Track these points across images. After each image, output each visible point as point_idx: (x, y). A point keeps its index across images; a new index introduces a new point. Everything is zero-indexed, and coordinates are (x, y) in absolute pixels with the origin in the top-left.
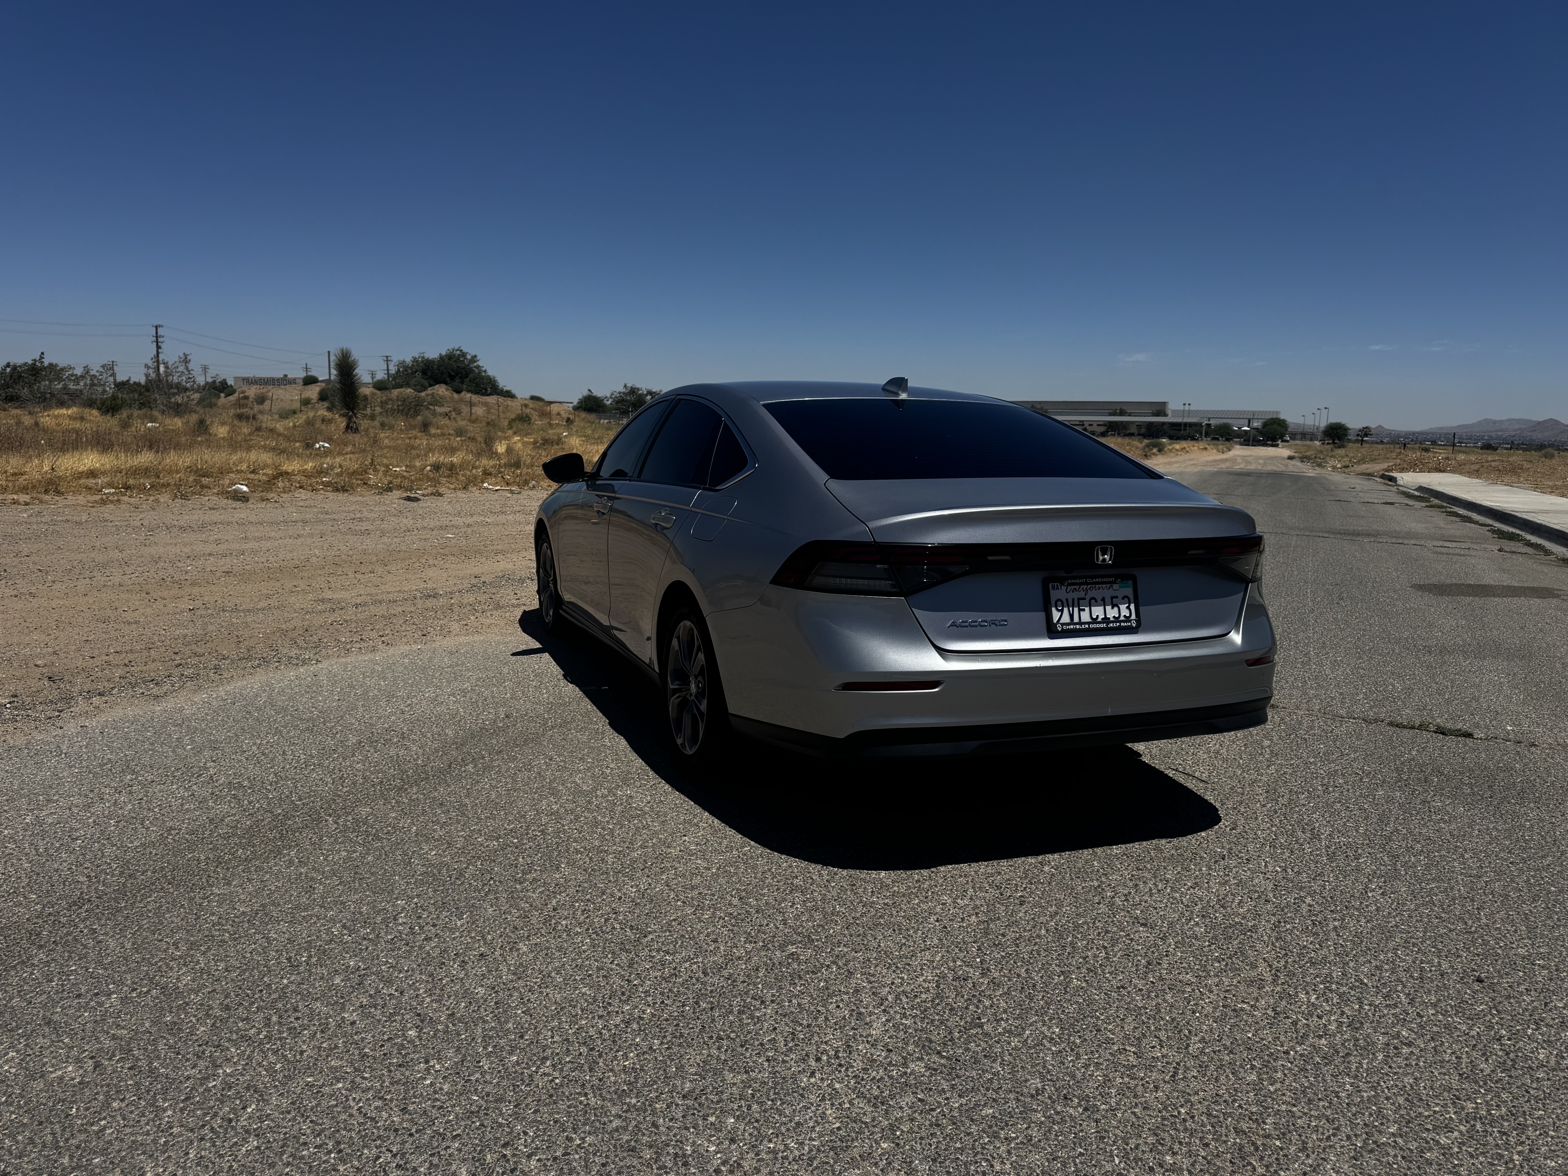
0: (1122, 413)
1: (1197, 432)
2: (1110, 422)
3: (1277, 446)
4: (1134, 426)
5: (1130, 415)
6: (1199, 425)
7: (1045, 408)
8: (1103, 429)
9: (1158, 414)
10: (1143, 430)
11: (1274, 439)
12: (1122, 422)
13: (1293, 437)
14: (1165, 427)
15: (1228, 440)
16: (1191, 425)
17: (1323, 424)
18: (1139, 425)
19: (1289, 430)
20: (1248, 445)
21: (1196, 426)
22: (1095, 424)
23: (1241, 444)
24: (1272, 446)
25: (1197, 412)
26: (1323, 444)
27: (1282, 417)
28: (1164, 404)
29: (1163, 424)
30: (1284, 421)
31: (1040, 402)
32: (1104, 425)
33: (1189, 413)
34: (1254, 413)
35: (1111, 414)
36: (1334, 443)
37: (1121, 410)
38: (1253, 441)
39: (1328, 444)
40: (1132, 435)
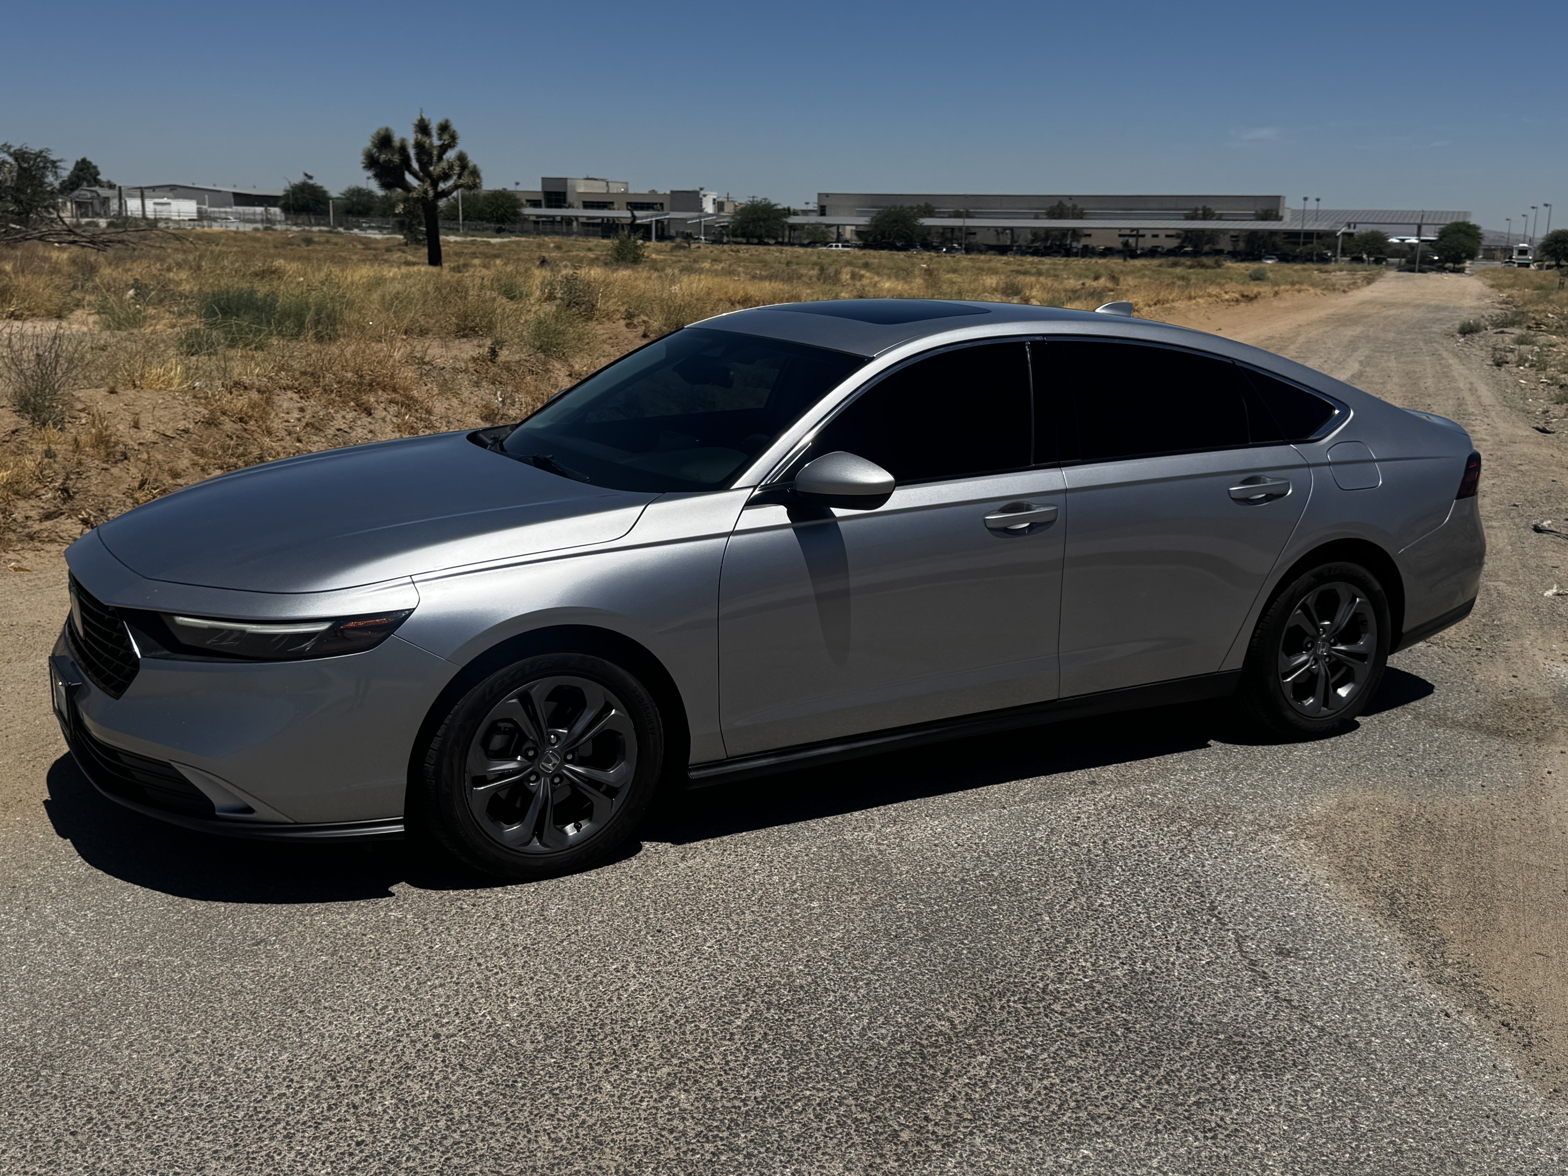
0: (1207, 215)
1: (1328, 248)
2: (1187, 231)
3: (1461, 271)
4: (1227, 237)
5: (1220, 218)
6: (1331, 234)
7: (1080, 206)
8: (1173, 243)
9: (1267, 215)
10: (1241, 246)
11: (1458, 260)
12: (1203, 231)
13: (1490, 255)
14: (1277, 239)
15: (1378, 261)
16: (1320, 235)
17: (1541, 234)
18: (1235, 237)
19: (1485, 243)
20: (1412, 270)
21: (1325, 237)
22: (1162, 235)
23: (1401, 269)
24: (1454, 271)
25: (1329, 214)
26: (1540, 267)
27: (1473, 221)
28: (1277, 199)
29: (1273, 233)
30: (1475, 228)
31: (1070, 197)
32: (1177, 236)
33: (1317, 215)
34: (1423, 214)
35: (1188, 218)
36: (1559, 266)
37: (1204, 209)
38: (1422, 261)
39: (1549, 267)
40: (1219, 252)
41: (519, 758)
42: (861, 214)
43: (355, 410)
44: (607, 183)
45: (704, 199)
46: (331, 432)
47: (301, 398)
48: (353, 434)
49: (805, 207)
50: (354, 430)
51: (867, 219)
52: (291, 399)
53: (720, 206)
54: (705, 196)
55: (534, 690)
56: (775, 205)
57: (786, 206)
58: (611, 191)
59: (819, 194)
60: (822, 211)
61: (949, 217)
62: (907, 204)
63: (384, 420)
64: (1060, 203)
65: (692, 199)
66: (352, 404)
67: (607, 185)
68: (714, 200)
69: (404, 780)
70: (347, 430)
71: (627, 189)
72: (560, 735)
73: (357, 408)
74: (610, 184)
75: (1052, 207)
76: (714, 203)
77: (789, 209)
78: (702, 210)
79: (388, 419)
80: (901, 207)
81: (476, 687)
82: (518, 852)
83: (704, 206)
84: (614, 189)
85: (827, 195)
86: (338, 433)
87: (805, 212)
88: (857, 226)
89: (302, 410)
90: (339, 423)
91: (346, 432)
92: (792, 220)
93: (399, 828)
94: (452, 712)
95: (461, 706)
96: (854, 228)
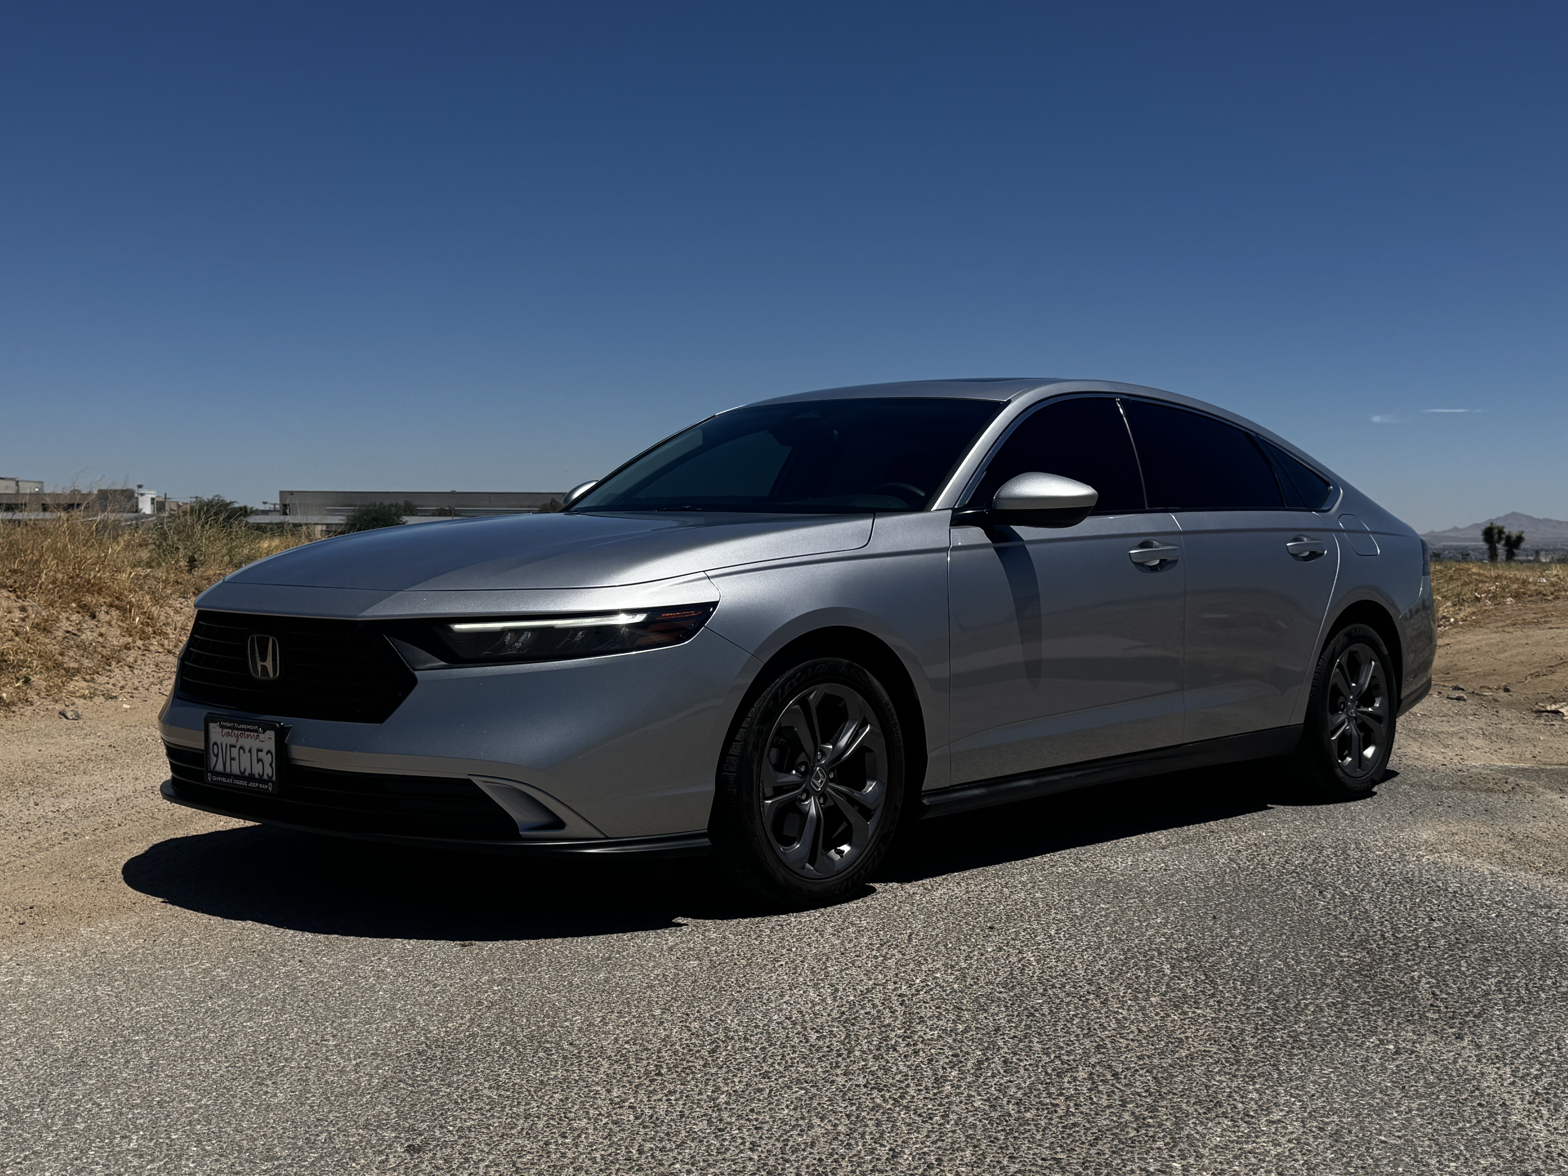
41: (794, 772)
42: (332, 513)
43: (78, 612)
44: (17, 482)
45: (140, 498)
46: (60, 634)
47: (18, 597)
48: (83, 636)
49: (262, 507)
50: (83, 633)
51: (343, 518)
52: (8, 597)
53: (159, 506)
54: (142, 495)
55: (812, 696)
56: (231, 503)
57: (242, 505)
58: (22, 491)
59: (281, 492)
60: (285, 509)
61: (433, 515)
62: (387, 502)
63: (109, 623)
64: (553, 500)
65: (129, 497)
66: (74, 605)
67: (17, 485)
68: (153, 499)
69: (712, 787)
70: (76, 632)
71: (41, 489)
72: (825, 751)
73: (80, 610)
74: (20, 483)
75: (545, 504)
76: (152, 503)
77: (245, 508)
78: (137, 511)
79: (113, 623)
80: (381, 504)
81: (769, 689)
82: (798, 875)
83: (140, 506)
84: (26, 489)
85: (292, 493)
86: (67, 635)
87: (265, 512)
88: (328, 525)
89: (23, 609)
90: (65, 625)
91: (75, 635)
92: (252, 519)
93: (706, 841)
94: (749, 715)
95: (755, 710)
96: (324, 528)
